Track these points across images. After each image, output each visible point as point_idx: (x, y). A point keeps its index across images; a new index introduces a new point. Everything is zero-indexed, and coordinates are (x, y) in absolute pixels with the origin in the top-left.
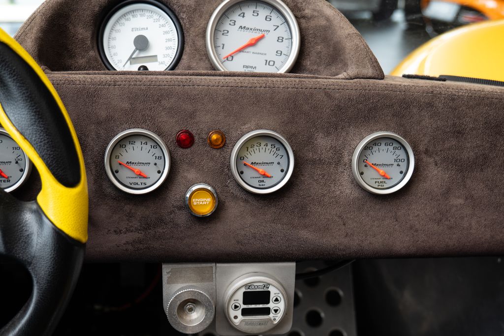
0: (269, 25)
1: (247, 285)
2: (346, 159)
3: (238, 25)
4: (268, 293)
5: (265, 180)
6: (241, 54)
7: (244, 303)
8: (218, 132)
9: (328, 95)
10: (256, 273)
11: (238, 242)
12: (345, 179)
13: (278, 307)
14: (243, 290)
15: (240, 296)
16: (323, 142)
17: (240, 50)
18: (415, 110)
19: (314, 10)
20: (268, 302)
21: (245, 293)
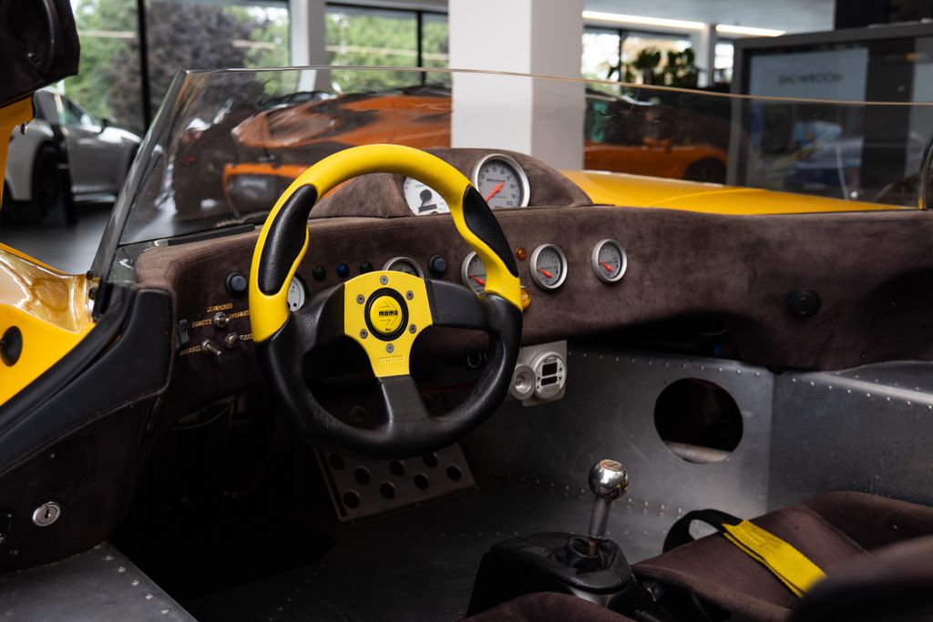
0: (504, 177)
1: (545, 360)
2: (589, 261)
3: (486, 178)
4: (556, 364)
5: (550, 279)
6: (493, 199)
7: (544, 375)
8: (523, 249)
9: (574, 218)
10: (545, 351)
11: (540, 327)
12: (589, 274)
13: (561, 374)
14: (543, 364)
15: (541, 370)
16: (576, 250)
17: (492, 196)
18: (618, 224)
19: (531, 165)
20: (555, 372)
21: (544, 367)
